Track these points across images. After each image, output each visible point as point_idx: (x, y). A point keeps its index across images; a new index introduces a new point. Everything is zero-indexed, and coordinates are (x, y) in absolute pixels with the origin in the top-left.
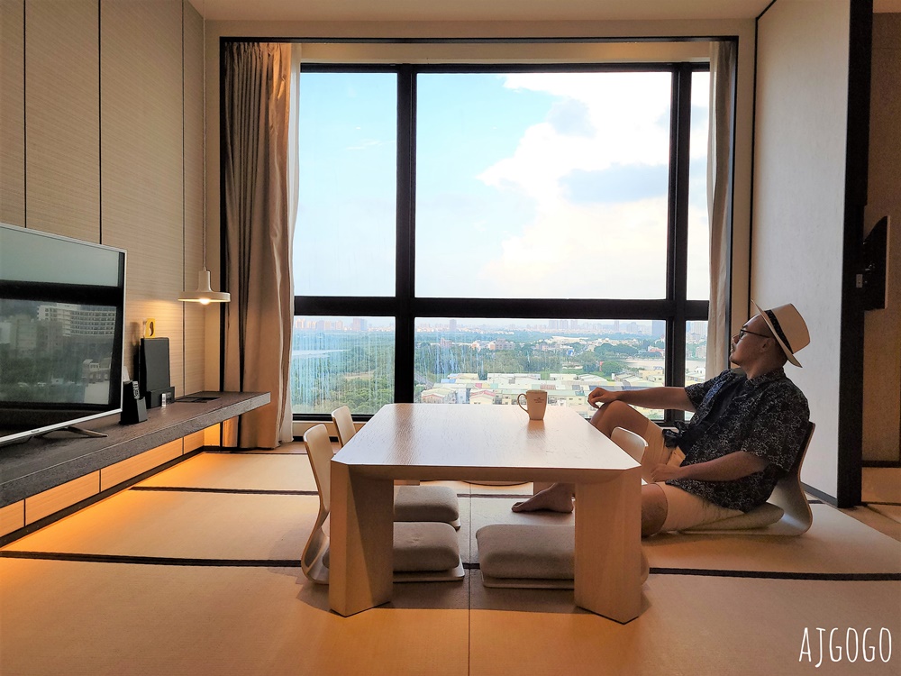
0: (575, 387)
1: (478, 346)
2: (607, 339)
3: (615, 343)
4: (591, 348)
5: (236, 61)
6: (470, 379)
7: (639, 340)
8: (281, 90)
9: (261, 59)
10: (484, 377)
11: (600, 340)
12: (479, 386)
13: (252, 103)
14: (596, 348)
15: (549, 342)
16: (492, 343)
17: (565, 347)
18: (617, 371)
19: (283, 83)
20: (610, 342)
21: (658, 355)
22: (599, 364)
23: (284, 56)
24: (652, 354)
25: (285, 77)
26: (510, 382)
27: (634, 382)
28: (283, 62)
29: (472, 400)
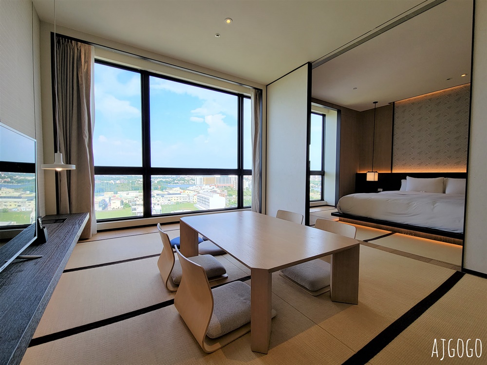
1: (113, 182)
3: (164, 180)
4: (156, 182)
6: (110, 194)
8: (86, 67)
9: (73, 50)
10: (116, 193)
12: (115, 196)
16: (119, 181)
18: (166, 189)
19: (86, 64)
21: (178, 183)
22: (159, 187)
23: (87, 52)
24: (176, 183)
25: (87, 62)
26: (127, 194)
27: (171, 192)
28: (86, 54)
29: (112, 202)
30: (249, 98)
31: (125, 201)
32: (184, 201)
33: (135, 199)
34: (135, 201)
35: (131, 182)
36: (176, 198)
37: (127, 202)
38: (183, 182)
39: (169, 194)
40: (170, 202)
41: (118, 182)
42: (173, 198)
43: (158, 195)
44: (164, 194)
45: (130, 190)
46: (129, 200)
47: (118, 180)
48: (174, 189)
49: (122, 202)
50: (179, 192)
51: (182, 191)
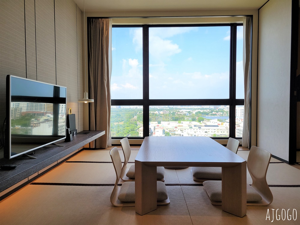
0: (189, 126)
1: (157, 113)
2: (199, 110)
3: (202, 111)
4: (194, 113)
5: (92, 25)
6: (155, 123)
7: (210, 110)
8: (106, 34)
9: (100, 24)
10: (159, 123)
11: (197, 110)
12: (158, 126)
13: (97, 38)
14: (196, 113)
15: (180, 111)
17: (186, 113)
18: (203, 120)
19: (107, 31)
20: (200, 111)
21: (216, 114)
22: (197, 118)
23: (107, 23)
24: (214, 115)
25: (107, 29)
26: (168, 124)
27: (208, 124)
28: (107, 24)
29: (156, 130)
30: (241, 24)
31: (166, 131)
32: (222, 134)
33: (175, 129)
34: (175, 131)
35: (172, 112)
36: (213, 131)
37: (168, 132)
38: (222, 113)
39: (206, 126)
40: (206, 134)
41: (161, 112)
42: (210, 131)
43: (195, 126)
44: (201, 126)
45: (171, 120)
46: (170, 129)
47: (161, 110)
48: (212, 121)
49: (164, 131)
50: (216, 124)
51: (220, 123)
